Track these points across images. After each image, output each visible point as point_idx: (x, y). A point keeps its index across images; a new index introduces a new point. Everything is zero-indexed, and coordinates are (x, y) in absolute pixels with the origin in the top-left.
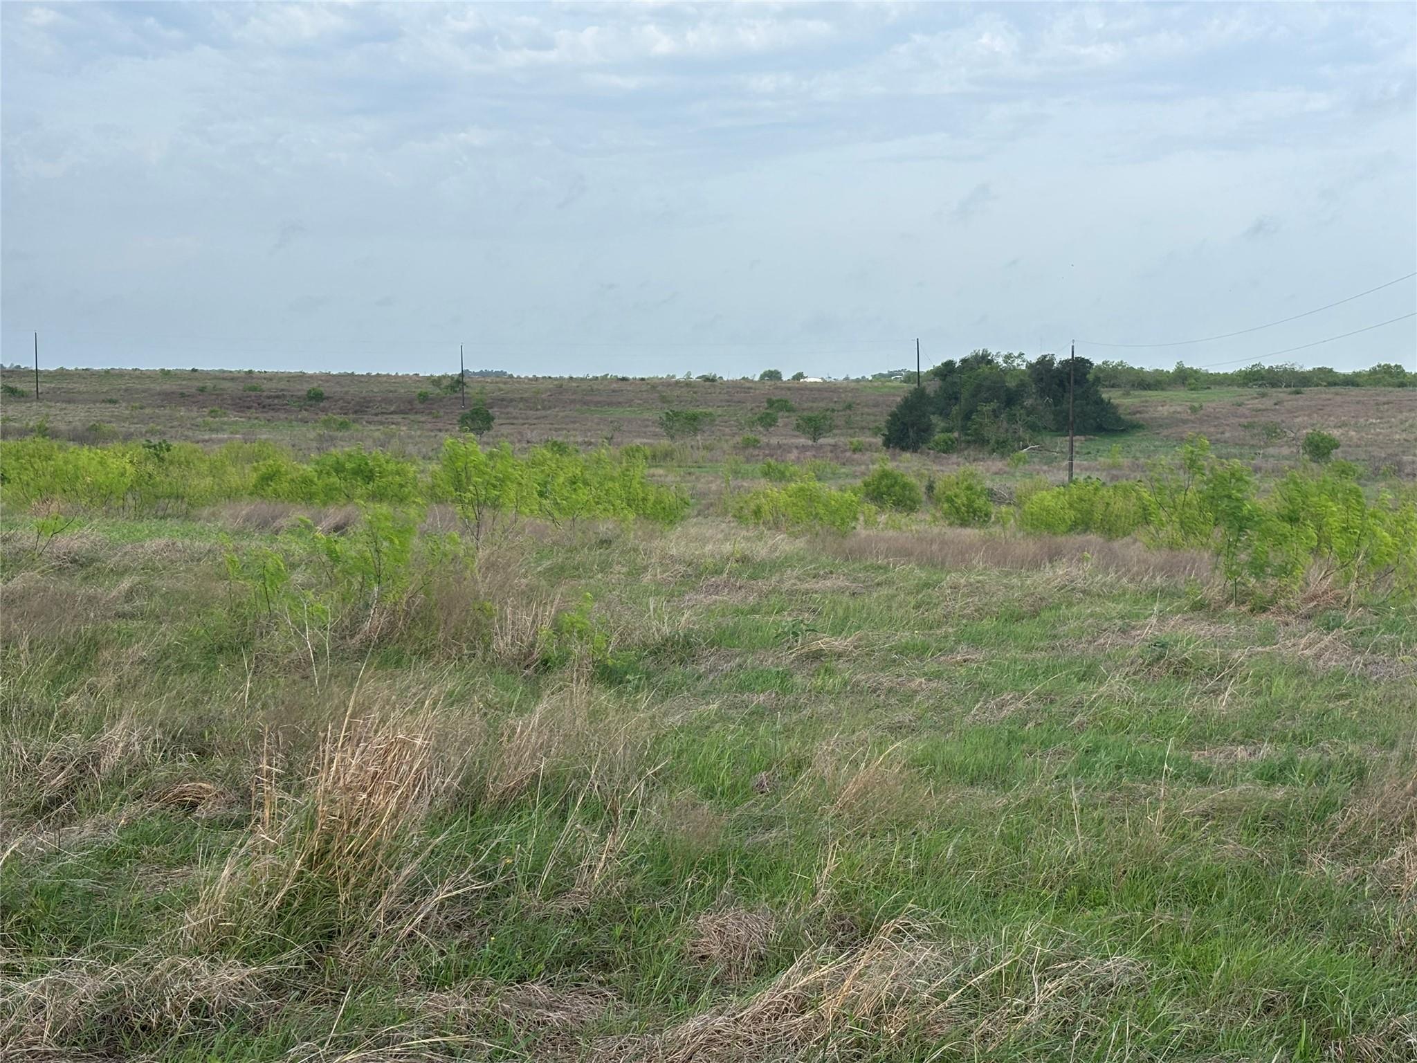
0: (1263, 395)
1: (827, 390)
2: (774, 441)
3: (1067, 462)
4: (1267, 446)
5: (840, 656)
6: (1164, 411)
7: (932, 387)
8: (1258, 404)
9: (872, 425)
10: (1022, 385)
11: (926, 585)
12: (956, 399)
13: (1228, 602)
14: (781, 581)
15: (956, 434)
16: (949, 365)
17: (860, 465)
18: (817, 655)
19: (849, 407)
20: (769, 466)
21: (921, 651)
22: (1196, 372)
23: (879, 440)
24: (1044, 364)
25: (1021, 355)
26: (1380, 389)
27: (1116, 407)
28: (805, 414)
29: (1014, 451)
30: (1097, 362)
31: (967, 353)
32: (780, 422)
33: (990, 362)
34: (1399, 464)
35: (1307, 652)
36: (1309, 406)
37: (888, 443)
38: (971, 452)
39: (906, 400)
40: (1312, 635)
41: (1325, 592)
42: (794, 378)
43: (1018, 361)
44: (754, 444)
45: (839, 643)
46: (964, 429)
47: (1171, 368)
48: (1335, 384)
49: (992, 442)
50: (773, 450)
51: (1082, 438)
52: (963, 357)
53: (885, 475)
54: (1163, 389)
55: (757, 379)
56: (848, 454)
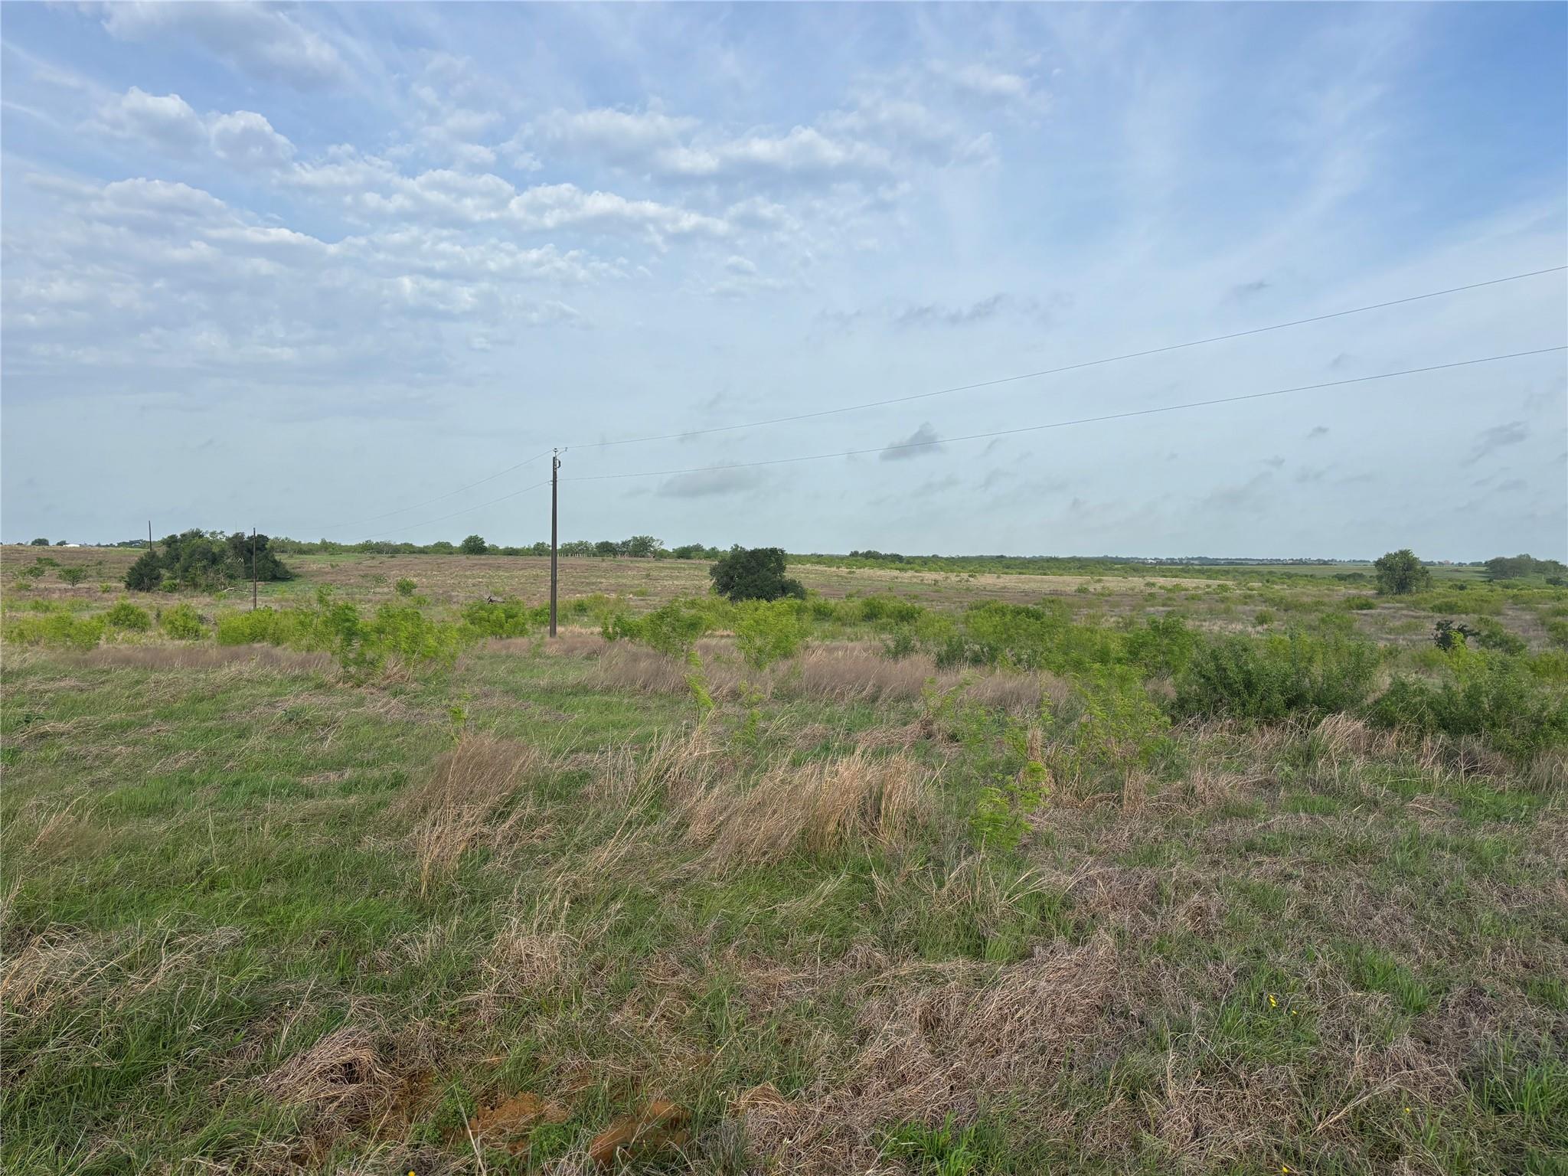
0: (373, 558)
1: (84, 552)
2: (42, 586)
3: (252, 598)
4: (375, 587)
5: (62, 734)
6: (314, 567)
7: (161, 552)
8: (369, 563)
9: (118, 575)
10: (223, 551)
11: (138, 682)
12: (178, 559)
13: (338, 682)
14: (25, 685)
15: (178, 581)
16: (173, 537)
17: (108, 601)
18: (44, 736)
19: (100, 563)
20: (37, 602)
21: (125, 727)
22: (333, 544)
23: (123, 585)
24: (238, 537)
25: (222, 533)
26: (438, 556)
27: (284, 565)
28: (66, 567)
29: (219, 591)
30: (271, 537)
31: (185, 531)
32: (46, 573)
33: (201, 536)
34: (450, 596)
35: (382, 710)
36: (400, 565)
37: (129, 586)
38: (189, 592)
39: (141, 559)
40: (385, 700)
41: (395, 674)
42: (58, 544)
43: (221, 536)
44: (27, 588)
45: (61, 726)
46: (183, 578)
47: (318, 542)
48: (414, 552)
49: (203, 586)
50: (42, 592)
51: (263, 583)
52: (183, 532)
53: (124, 608)
54: (313, 554)
55: (29, 544)
56: (99, 594)
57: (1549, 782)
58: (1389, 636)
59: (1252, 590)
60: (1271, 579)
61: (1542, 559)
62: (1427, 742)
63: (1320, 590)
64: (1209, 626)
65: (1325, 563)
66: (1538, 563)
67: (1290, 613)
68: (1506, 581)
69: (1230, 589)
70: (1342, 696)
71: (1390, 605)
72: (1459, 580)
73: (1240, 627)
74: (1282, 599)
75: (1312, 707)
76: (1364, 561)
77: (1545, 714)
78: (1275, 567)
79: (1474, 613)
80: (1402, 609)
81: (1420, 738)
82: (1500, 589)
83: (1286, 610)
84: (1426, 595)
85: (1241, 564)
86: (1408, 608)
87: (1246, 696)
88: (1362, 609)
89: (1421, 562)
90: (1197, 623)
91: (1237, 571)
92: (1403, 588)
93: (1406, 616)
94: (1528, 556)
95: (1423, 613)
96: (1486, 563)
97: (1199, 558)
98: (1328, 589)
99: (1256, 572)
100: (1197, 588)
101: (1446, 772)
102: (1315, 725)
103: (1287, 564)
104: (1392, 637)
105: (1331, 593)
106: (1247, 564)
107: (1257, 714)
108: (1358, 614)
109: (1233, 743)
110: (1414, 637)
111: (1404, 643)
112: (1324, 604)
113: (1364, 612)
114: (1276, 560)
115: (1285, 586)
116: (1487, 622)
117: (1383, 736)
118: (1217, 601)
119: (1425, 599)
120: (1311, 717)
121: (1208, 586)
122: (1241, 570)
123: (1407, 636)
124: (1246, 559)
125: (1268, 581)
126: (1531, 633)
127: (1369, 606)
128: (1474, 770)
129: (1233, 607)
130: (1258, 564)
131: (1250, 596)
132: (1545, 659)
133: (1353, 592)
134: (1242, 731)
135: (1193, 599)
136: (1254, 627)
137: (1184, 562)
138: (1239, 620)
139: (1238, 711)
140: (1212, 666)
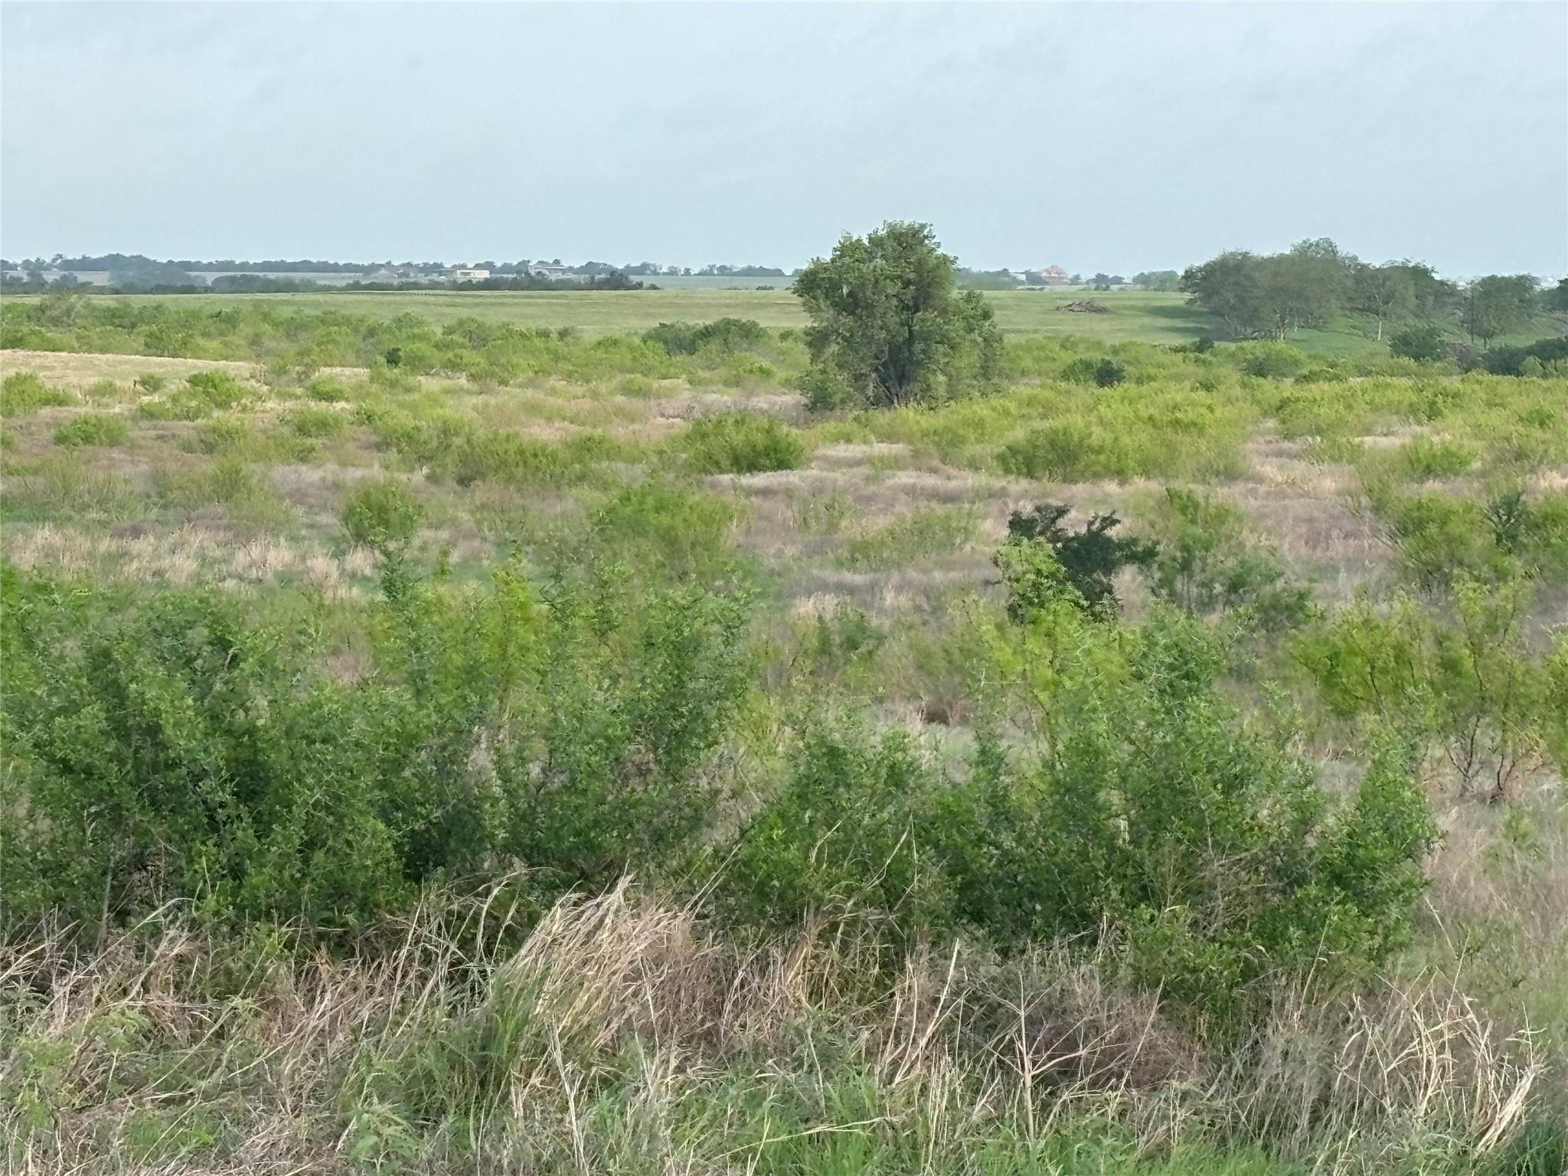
57: (1324, 1100)
58: (848, 577)
59: (330, 397)
60: (406, 348)
61: (1376, 260)
62: (915, 978)
63: (595, 395)
64: (156, 555)
65: (616, 281)
66: (1364, 276)
67: (481, 492)
68: (1255, 348)
69: (242, 392)
70: (624, 816)
71: (855, 450)
72: (1098, 345)
73: (279, 556)
74: (447, 431)
75: (504, 866)
76: (763, 272)
77: (1311, 841)
78: (420, 296)
79: (1146, 474)
80: (895, 463)
81: (892, 966)
82: (1236, 377)
83: (464, 481)
84: (980, 409)
85: (289, 287)
86: (917, 461)
87: (244, 832)
88: (753, 467)
89: (965, 273)
90: (106, 545)
91: (266, 317)
92: (903, 378)
93: (911, 492)
94: (1331, 250)
95: (970, 480)
96: (1189, 275)
97: (113, 262)
98: (628, 390)
99: (347, 321)
100: (104, 391)
101: (975, 1089)
102: (515, 939)
103: (469, 286)
104: (858, 579)
105: (637, 404)
106: (309, 287)
107: (288, 911)
108: (735, 487)
109: (194, 1039)
110: (938, 576)
111: (904, 600)
112: (613, 452)
113: (760, 480)
114: (427, 269)
115: (463, 381)
116: (1187, 506)
117: (763, 965)
118: (188, 448)
119: (979, 424)
120: (501, 904)
121: (151, 384)
122: (286, 313)
123: (913, 574)
124: (306, 266)
125: (393, 359)
126: (1339, 548)
127: (778, 457)
128: (1068, 1071)
129: (252, 469)
130: (355, 287)
131: (323, 425)
132: (1361, 640)
133: (721, 398)
134: (227, 986)
135: (88, 439)
136: (339, 554)
137: (50, 277)
138: (276, 528)
139: (211, 900)
140: (93, 716)
